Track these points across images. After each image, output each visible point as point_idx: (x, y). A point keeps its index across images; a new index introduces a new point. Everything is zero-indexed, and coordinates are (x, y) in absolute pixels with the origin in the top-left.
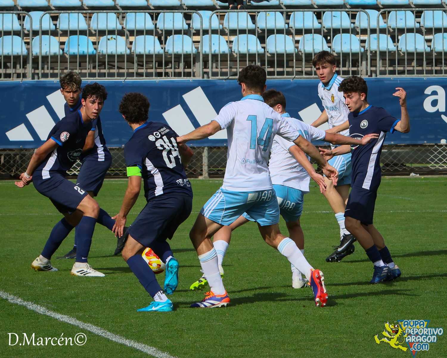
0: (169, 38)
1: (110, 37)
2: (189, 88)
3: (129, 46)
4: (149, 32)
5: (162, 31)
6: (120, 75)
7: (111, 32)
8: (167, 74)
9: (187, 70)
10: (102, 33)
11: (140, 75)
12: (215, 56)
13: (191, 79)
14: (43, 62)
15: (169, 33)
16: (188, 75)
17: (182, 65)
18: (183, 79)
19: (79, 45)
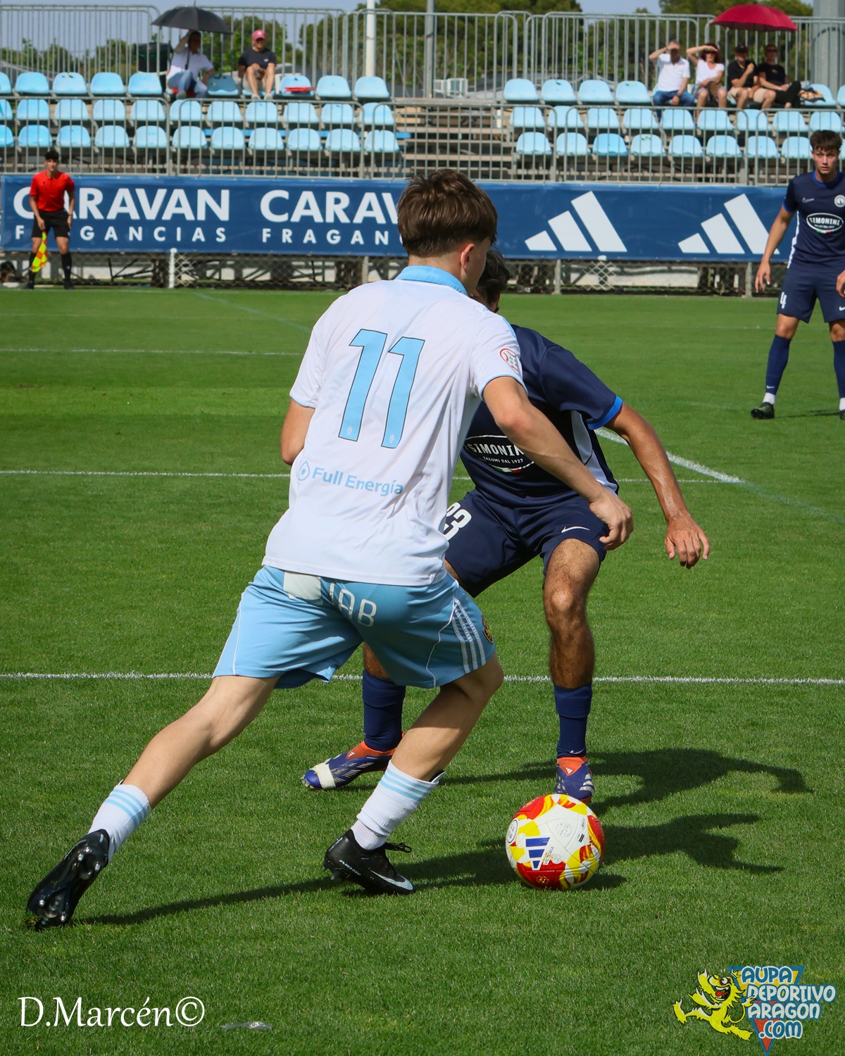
0: (712, 140)
1: (644, 136)
2: (731, 196)
3: (666, 147)
4: (689, 132)
5: (702, 131)
6: (655, 179)
7: (646, 131)
8: (707, 180)
9: (731, 176)
10: (635, 132)
11: (677, 180)
12: (762, 161)
13: (734, 186)
14: (569, 163)
15: (710, 134)
16: (732, 180)
17: (724, 171)
18: (725, 185)
19: (609, 145)
